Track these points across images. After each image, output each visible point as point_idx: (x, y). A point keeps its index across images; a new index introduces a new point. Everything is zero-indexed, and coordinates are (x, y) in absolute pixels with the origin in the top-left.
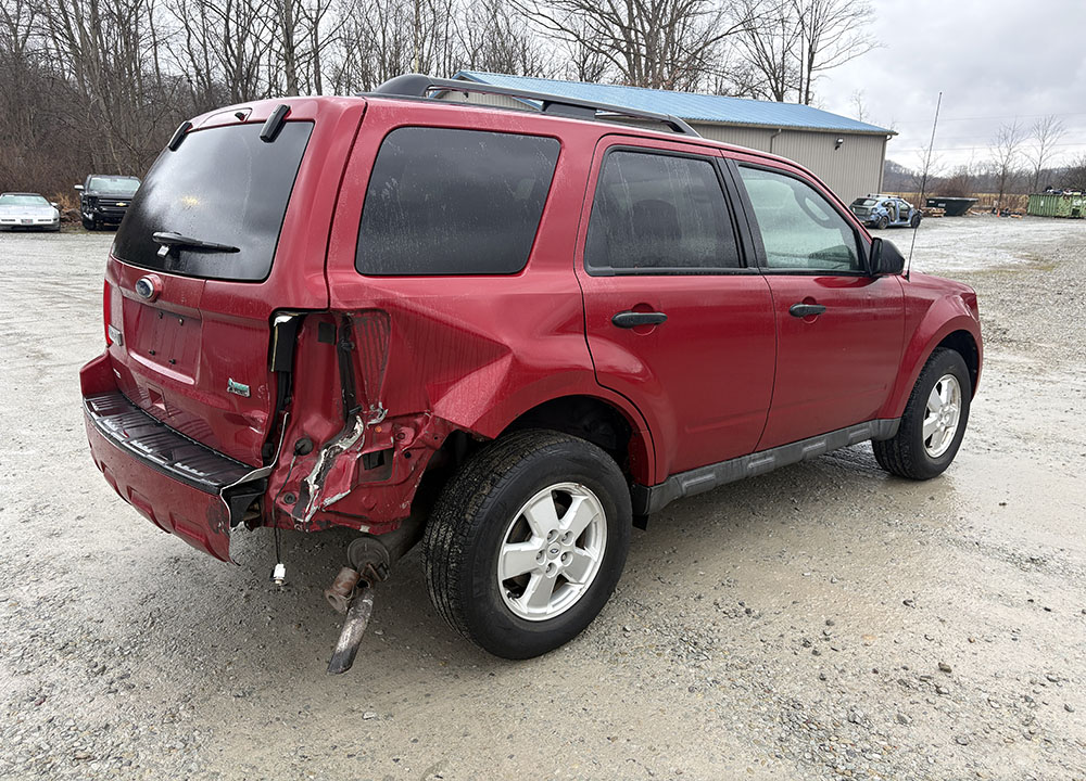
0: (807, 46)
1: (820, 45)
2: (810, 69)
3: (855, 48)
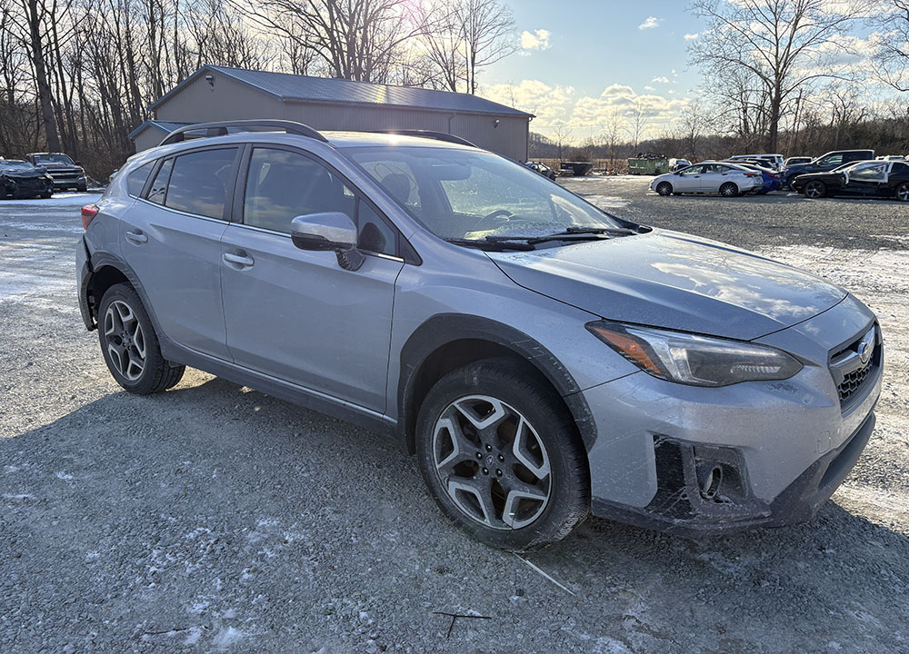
1: (479, 47)
2: (473, 65)
3: (503, 50)
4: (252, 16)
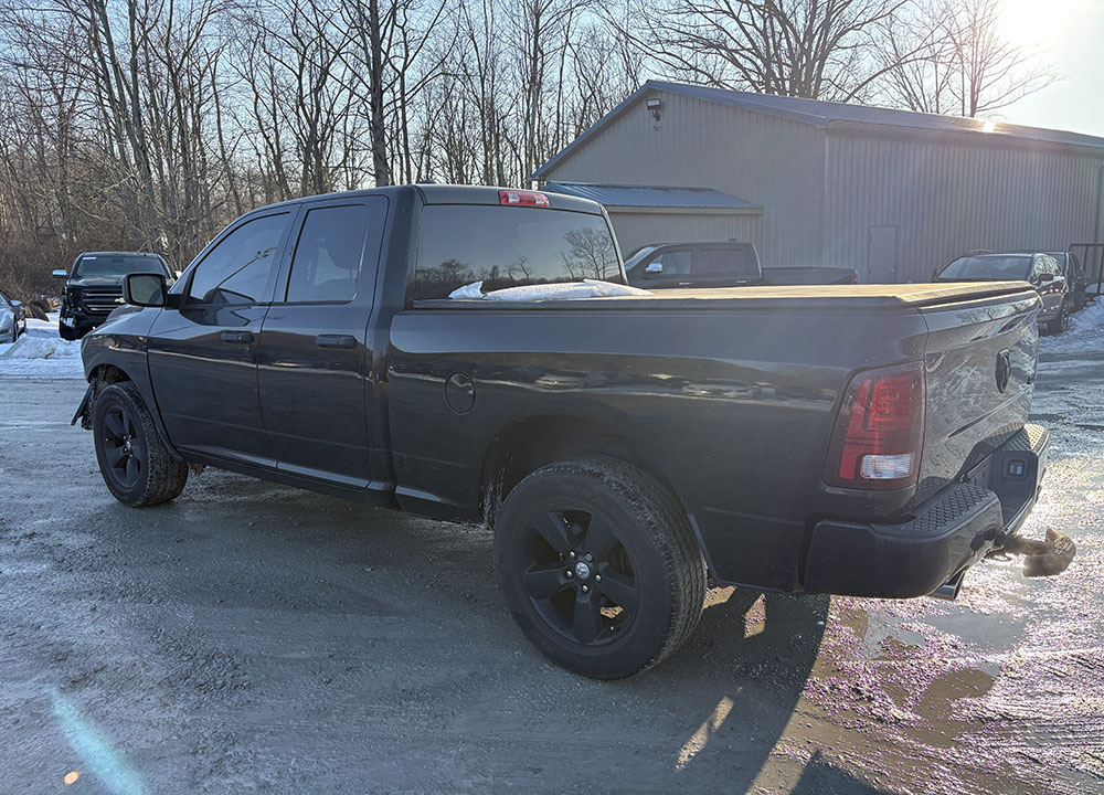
0: (968, 83)
1: (985, 82)
2: (974, 110)
3: (1031, 83)
4: (660, 56)
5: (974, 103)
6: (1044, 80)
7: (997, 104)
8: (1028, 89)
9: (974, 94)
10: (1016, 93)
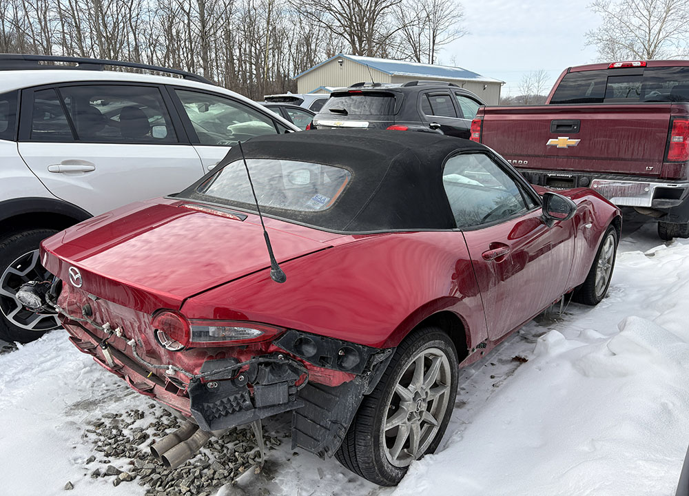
0: (432, 32)
2: (434, 45)
5: (434, 41)
6: (462, 34)
7: (443, 42)
8: (455, 37)
9: (434, 37)
10: (451, 38)
